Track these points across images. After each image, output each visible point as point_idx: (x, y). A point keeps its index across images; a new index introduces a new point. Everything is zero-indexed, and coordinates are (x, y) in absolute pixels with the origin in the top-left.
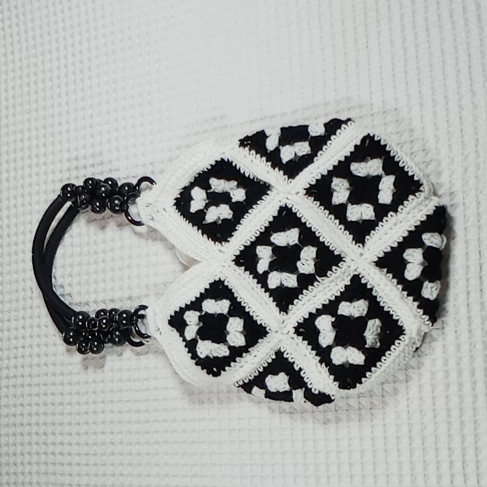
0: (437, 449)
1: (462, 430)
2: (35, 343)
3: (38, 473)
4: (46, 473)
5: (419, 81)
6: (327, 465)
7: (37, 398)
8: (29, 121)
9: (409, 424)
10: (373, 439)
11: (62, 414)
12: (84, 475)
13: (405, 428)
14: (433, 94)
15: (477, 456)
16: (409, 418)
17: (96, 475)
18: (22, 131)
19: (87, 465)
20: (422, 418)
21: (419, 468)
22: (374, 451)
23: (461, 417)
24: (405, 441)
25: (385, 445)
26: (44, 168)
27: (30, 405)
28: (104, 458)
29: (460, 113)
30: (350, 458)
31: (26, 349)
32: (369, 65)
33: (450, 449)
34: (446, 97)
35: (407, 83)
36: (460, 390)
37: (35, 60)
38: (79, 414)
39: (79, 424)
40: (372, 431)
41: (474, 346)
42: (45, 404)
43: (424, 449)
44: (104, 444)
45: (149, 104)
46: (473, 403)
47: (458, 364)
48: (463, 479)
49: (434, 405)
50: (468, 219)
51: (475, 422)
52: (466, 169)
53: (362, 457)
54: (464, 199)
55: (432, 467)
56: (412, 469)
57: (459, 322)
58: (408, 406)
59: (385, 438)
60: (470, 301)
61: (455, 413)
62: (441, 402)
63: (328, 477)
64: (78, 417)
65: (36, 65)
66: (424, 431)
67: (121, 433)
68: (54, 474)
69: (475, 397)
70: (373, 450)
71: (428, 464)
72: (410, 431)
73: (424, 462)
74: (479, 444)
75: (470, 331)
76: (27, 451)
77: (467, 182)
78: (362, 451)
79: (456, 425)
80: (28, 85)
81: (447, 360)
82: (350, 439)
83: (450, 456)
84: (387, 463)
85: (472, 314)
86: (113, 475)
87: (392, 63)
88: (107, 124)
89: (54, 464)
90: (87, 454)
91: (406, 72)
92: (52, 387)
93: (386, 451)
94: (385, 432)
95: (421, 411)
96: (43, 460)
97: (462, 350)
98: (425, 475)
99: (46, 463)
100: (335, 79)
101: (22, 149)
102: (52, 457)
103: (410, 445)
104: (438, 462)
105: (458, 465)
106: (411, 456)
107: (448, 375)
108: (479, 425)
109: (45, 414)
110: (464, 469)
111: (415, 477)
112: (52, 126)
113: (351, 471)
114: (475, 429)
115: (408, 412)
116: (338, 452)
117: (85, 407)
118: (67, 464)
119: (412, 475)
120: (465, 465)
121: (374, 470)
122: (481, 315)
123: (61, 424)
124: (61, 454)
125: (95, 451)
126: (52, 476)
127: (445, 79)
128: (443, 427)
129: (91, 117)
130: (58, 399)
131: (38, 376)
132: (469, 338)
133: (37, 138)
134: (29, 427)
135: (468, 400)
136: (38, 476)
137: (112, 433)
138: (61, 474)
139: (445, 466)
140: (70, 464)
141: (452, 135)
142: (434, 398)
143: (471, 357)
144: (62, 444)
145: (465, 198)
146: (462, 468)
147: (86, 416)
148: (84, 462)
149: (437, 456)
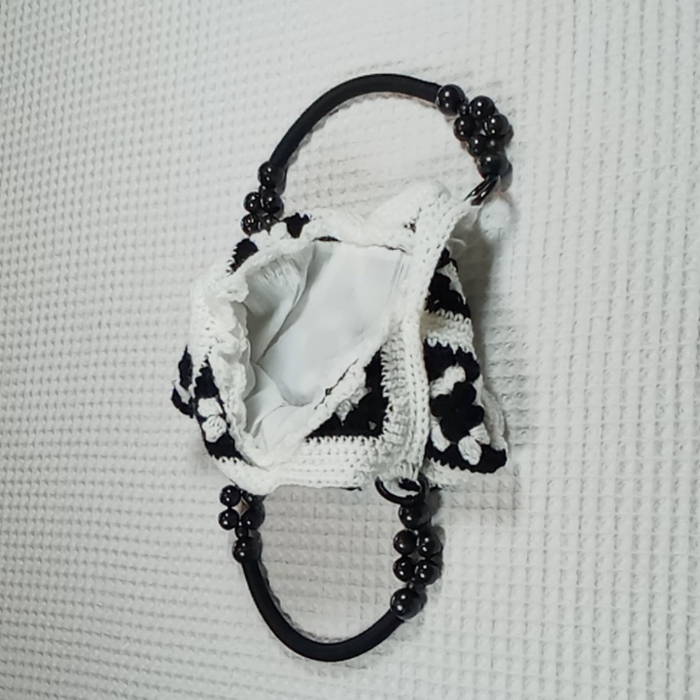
0: (614, 593)
1: (651, 568)
2: (106, 400)
3: (93, 577)
4: (103, 578)
5: (642, 52)
6: (463, 601)
7: (103, 474)
8: (126, 94)
9: (578, 552)
10: (527, 570)
11: (131, 498)
12: (151, 585)
13: (573, 559)
14: (659, 73)
15: (669, 608)
16: (580, 545)
17: (165, 587)
18: (115, 108)
19: (155, 571)
20: (598, 546)
21: (587, 618)
22: (528, 588)
23: (652, 549)
24: (572, 577)
25: (543, 580)
26: (138, 159)
27: (93, 483)
28: (177, 563)
29: (693, 102)
30: (494, 595)
31: (95, 406)
32: (575, 26)
33: (632, 595)
34: (676, 78)
35: (624, 56)
36: (656, 510)
37: (142, 9)
38: (152, 500)
39: (150, 514)
40: (528, 560)
41: (681, 448)
42: (112, 484)
43: (596, 592)
44: (178, 544)
45: (278, 74)
46: (672, 530)
47: (656, 472)
48: (647, 639)
49: (616, 528)
50: (690, 259)
51: (672, 559)
52: (694, 185)
53: (510, 595)
54: (686, 229)
55: (605, 618)
56: (578, 618)
57: (663, 411)
58: (580, 527)
59: (545, 571)
60: (681, 380)
61: (644, 543)
62: (625, 526)
63: (463, 619)
64: (150, 504)
65: (141, 16)
66: (599, 565)
67: (201, 530)
68: (113, 579)
69: (675, 522)
70: (527, 586)
71: (600, 614)
72: (579, 564)
73: (595, 610)
74: (674, 590)
75: (677, 424)
76: (83, 546)
77: (694, 205)
78: (511, 587)
79: (644, 561)
80: (130, 44)
81: (641, 465)
82: (497, 567)
83: (631, 605)
84: (544, 607)
85: (682, 399)
86: (186, 589)
87: (608, 26)
88: (222, 101)
89: (114, 566)
90: (157, 557)
91: (625, 39)
92: (122, 461)
93: (544, 589)
94: (545, 562)
95: (597, 536)
96: (101, 560)
97: (663, 452)
98: (594, 629)
99: (104, 564)
100: (527, 47)
101: (113, 133)
102: (114, 556)
103: (578, 583)
104: (614, 612)
105: (642, 619)
106: (578, 600)
107: (641, 487)
108: (677, 563)
109: (111, 497)
110: (649, 625)
111: (581, 631)
112: (154, 101)
113: (493, 612)
114: (670, 569)
115: (580, 535)
116: (480, 585)
117: (161, 491)
118: (131, 568)
119: (576, 627)
120: (652, 619)
121: (526, 615)
122: (695, 402)
123: (129, 512)
124: (125, 553)
125: (167, 553)
126: (111, 583)
127: (678, 51)
128: (626, 561)
129: (203, 90)
130: (128, 478)
131: (106, 444)
132: (675, 436)
133: (134, 118)
134: (89, 513)
135: (665, 524)
136: (94, 580)
137: (191, 530)
138: (121, 581)
139: (623, 619)
140: (134, 568)
141: (679, 135)
142: (617, 519)
143: (675, 462)
144: (127, 539)
145: (688, 228)
146: (647, 624)
147: (160, 504)
148: (152, 567)
149: (613, 604)
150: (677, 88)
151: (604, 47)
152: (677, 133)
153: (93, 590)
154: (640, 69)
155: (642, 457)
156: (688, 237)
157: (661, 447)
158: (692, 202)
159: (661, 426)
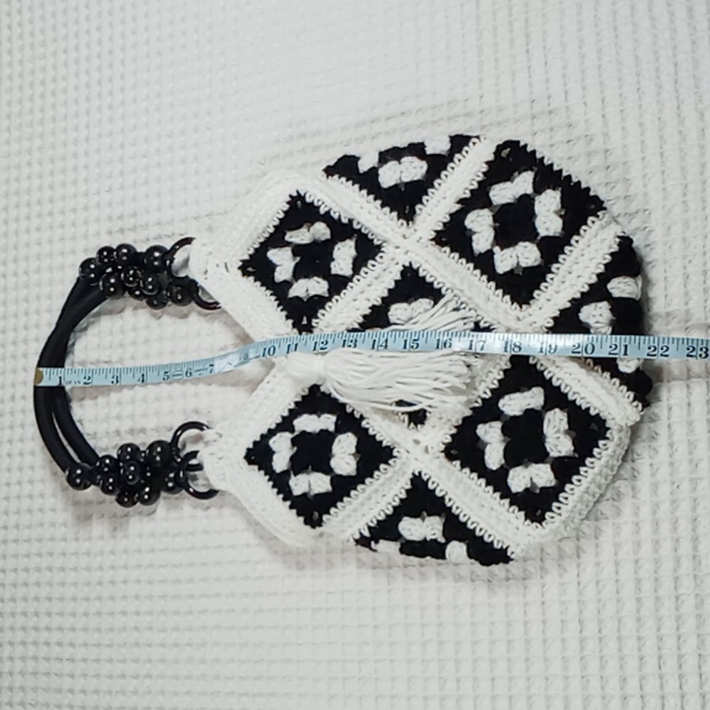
150: (642, 134)
151: (563, 96)
152: (647, 177)
153: (22, 689)
154: (603, 116)
155: (639, 499)
156: (668, 279)
157: (657, 487)
158: (668, 245)
159: (655, 467)
